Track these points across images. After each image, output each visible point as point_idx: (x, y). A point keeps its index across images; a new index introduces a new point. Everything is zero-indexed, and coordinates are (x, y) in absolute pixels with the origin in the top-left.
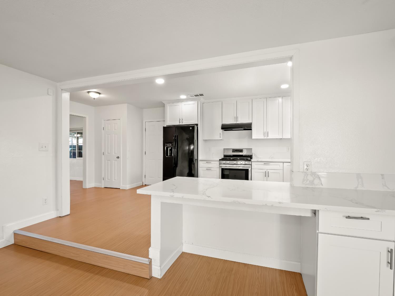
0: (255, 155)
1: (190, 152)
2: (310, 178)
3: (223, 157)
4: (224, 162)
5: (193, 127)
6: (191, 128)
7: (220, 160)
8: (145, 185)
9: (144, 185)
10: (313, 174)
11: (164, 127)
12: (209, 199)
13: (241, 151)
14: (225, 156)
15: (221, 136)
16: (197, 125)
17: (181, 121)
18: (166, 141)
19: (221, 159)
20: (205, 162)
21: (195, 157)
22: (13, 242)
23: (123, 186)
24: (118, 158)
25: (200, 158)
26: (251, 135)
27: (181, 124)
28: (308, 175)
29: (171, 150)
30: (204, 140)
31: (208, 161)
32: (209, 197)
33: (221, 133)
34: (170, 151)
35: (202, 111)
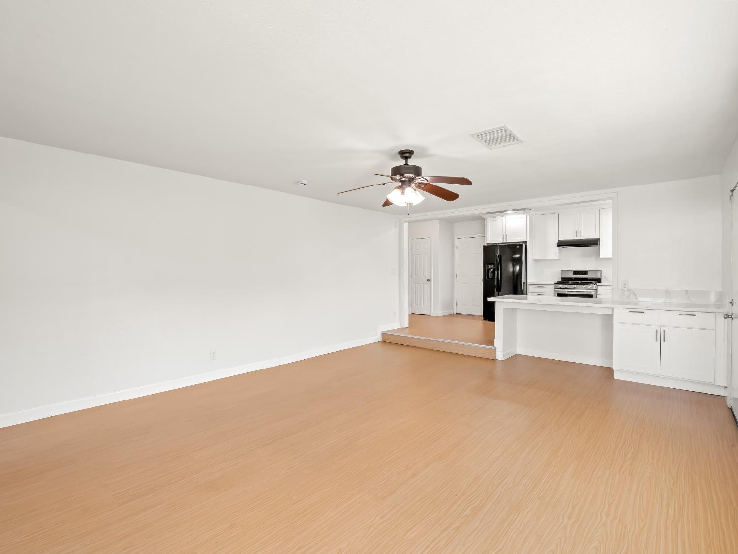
0: (605, 278)
1: (515, 274)
2: (627, 293)
3: (560, 281)
4: (561, 286)
5: (521, 246)
6: (518, 247)
7: (555, 284)
8: (457, 314)
9: (455, 313)
10: (629, 290)
11: (484, 246)
12: (540, 303)
13: (586, 273)
14: (563, 279)
15: (558, 255)
16: (526, 242)
17: (505, 238)
18: (487, 262)
19: (556, 282)
20: (536, 286)
21: (524, 281)
22: (381, 340)
23: (433, 313)
24: (428, 281)
25: (529, 281)
26: (598, 254)
27: (505, 241)
28: (625, 291)
29: (493, 272)
30: (534, 260)
31: (540, 286)
32: (540, 301)
33: (557, 251)
34: (492, 274)
35: (532, 227)
